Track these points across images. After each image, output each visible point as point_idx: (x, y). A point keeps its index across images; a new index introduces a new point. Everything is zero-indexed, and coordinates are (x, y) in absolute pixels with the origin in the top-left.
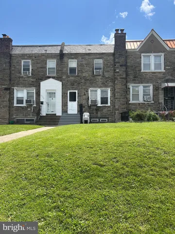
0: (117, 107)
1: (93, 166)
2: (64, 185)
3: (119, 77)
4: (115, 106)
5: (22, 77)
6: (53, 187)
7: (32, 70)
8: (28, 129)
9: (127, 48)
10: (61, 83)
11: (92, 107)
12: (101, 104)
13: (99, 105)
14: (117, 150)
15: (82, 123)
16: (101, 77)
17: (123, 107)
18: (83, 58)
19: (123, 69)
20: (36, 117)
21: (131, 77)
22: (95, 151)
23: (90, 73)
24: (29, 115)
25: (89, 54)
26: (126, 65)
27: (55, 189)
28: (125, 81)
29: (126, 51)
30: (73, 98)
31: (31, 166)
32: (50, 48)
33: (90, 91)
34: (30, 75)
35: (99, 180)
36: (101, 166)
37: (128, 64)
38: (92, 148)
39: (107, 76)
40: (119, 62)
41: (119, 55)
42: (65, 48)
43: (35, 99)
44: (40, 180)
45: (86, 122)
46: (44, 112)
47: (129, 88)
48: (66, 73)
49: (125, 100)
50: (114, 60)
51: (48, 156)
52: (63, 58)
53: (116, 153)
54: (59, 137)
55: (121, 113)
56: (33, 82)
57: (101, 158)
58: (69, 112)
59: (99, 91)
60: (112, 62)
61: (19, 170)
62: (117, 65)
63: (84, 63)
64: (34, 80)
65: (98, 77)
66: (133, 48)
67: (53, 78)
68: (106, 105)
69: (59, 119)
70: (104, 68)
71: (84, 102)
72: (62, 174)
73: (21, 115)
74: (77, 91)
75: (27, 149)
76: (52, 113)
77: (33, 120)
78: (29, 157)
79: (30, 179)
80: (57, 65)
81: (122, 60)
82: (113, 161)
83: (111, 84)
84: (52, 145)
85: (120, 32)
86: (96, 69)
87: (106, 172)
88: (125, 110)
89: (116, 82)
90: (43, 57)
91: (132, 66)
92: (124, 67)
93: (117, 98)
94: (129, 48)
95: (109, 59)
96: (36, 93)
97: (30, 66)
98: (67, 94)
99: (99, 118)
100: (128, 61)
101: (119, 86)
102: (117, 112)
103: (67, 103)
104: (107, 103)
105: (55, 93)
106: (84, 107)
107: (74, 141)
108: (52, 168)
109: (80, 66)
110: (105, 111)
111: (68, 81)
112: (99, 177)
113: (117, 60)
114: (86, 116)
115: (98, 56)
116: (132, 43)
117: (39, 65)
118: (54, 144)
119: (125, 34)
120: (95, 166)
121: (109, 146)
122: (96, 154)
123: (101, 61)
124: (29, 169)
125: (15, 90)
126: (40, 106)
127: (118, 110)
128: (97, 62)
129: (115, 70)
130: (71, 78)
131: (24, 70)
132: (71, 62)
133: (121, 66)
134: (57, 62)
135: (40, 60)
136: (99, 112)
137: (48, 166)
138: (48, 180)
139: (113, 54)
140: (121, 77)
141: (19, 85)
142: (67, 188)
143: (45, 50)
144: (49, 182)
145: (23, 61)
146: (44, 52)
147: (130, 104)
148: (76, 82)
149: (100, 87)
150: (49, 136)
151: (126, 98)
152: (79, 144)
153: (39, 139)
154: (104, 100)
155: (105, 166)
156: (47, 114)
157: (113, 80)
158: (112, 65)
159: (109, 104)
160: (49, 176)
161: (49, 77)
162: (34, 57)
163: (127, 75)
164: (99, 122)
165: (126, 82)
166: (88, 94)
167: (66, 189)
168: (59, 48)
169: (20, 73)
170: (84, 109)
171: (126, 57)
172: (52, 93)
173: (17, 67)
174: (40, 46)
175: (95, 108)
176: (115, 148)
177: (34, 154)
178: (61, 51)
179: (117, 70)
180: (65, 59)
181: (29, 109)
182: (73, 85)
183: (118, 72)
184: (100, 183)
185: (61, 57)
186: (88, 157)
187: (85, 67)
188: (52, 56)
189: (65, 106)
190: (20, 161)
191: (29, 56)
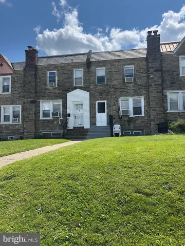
0: (152, 117)
1: (135, 195)
2: (94, 225)
3: (153, 84)
4: (150, 117)
5: (48, 89)
6: (79, 227)
7: (58, 81)
8: (53, 144)
9: (161, 51)
10: (89, 93)
11: (123, 118)
12: (134, 114)
13: (132, 115)
14: (166, 171)
15: (112, 136)
16: (132, 85)
17: (160, 117)
18: (112, 65)
19: (159, 74)
20: (63, 131)
21: (168, 83)
22: (135, 172)
23: (121, 81)
24: (56, 128)
25: (119, 61)
26: (161, 70)
27: (82, 229)
28: (161, 88)
29: (161, 54)
30: (101, 109)
31: (50, 192)
32: (76, 57)
33: (120, 100)
34: (57, 86)
35: (147, 217)
36: (147, 195)
37: (164, 69)
38: (131, 168)
39: (139, 84)
40: (153, 67)
41: (154, 59)
42: (93, 56)
43: (61, 112)
44: (62, 214)
45: (117, 135)
46: (71, 125)
47: (166, 96)
48: (94, 83)
49: (161, 109)
50: (148, 65)
51: (73, 179)
52: (90, 66)
53: (166, 175)
54: (87, 153)
55: (158, 124)
56: (59, 93)
57: (145, 183)
58: (98, 124)
59: (131, 100)
60: (145, 68)
61: (35, 198)
62: (151, 70)
63: (113, 70)
64: (61, 91)
65: (130, 85)
66: (169, 50)
67: (80, 88)
68: (140, 116)
69: (87, 132)
70: (136, 74)
71: (114, 113)
72: (91, 205)
73: (48, 129)
74: (106, 102)
75: (47, 169)
76: (80, 126)
77: (60, 134)
78: (48, 179)
79: (48, 212)
80: (84, 74)
81: (156, 65)
82: (164, 188)
83: (144, 92)
84: (77, 163)
85: (153, 34)
86: (127, 76)
87: (155, 205)
88: (162, 121)
89: (150, 89)
90: (69, 67)
91: (168, 71)
92: (160, 72)
93: (152, 108)
94: (165, 50)
95: (141, 64)
96: (62, 105)
97: (56, 77)
98: (95, 105)
99: (132, 131)
100: (164, 65)
101: (154, 94)
102: (152, 123)
103: (95, 114)
104: (141, 114)
105: (82, 104)
106: (114, 119)
107: (106, 159)
108: (77, 197)
109: (109, 74)
110: (138, 122)
111: (96, 91)
112: (145, 212)
113: (150, 65)
114: (117, 128)
115: (129, 62)
116: (167, 46)
117: (65, 76)
118: (80, 162)
119: (159, 35)
120: (138, 195)
121: (155, 165)
122: (137, 177)
123: (132, 67)
124: (48, 196)
125: (41, 103)
126: (67, 119)
127: (154, 120)
128: (127, 69)
129: (149, 76)
130: (99, 88)
131: (50, 81)
132: (99, 70)
133: (155, 71)
134: (84, 71)
135: (66, 70)
136: (131, 124)
137: (72, 192)
138: (72, 215)
139: (146, 59)
140: (157, 83)
141: (45, 98)
142: (99, 230)
143: (71, 60)
144: (74, 218)
145: (48, 72)
146: (70, 61)
147: (168, 113)
148: (105, 91)
149: (132, 96)
150: (75, 151)
151: (163, 107)
152: (113, 162)
153: (63, 155)
154: (137, 110)
155: (152, 195)
156: (74, 127)
157: (147, 87)
158: (145, 70)
159: (143, 115)
160: (74, 209)
161: (76, 88)
162: (60, 68)
163: (163, 81)
164: (132, 135)
165: (163, 89)
166: (118, 104)
167: (97, 230)
168: (86, 56)
169: (46, 85)
170: (114, 121)
171: (161, 61)
172: (79, 104)
173: (43, 79)
174: (66, 56)
175: (126, 119)
176: (164, 168)
177: (56, 175)
178: (88, 59)
179: (151, 76)
180: (93, 68)
181: (55, 123)
182: (102, 95)
183: (152, 78)
184: (148, 222)
185: (89, 65)
186: (126, 181)
187: (115, 75)
188: (78, 65)
189: (93, 117)
190: (37, 185)
191: (55, 67)
